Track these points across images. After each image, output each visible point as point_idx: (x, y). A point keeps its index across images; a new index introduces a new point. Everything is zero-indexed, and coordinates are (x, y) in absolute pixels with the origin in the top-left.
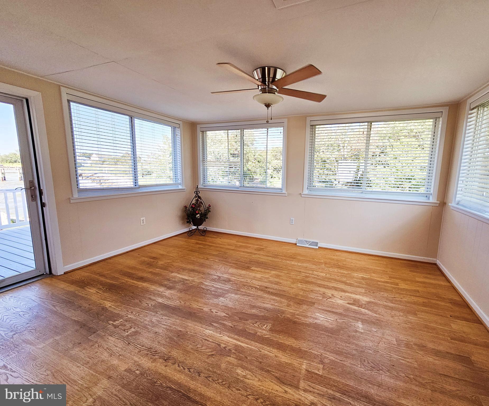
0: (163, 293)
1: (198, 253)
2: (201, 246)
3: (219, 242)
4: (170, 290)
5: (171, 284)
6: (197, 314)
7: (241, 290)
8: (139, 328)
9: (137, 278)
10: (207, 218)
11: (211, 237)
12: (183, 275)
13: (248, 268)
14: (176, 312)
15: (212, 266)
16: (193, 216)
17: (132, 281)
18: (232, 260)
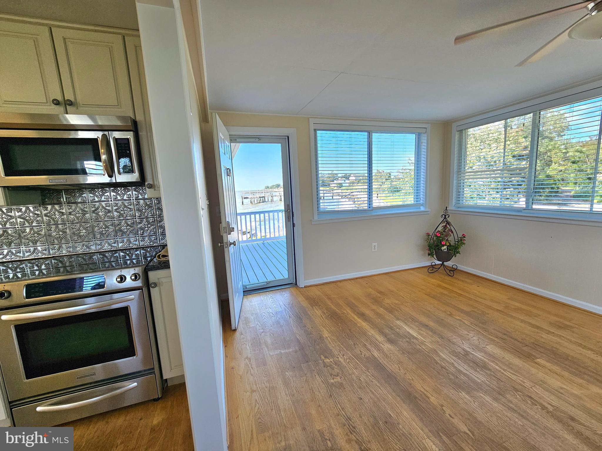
0: (381, 345)
1: (439, 301)
2: (445, 292)
3: (475, 291)
4: (390, 345)
5: (393, 336)
6: (419, 402)
7: (508, 396)
8: (345, 380)
9: (358, 313)
10: (458, 252)
11: (463, 281)
12: (411, 328)
13: (528, 357)
14: (391, 382)
15: (458, 328)
16: (437, 248)
17: (353, 315)
18: (494, 329)
